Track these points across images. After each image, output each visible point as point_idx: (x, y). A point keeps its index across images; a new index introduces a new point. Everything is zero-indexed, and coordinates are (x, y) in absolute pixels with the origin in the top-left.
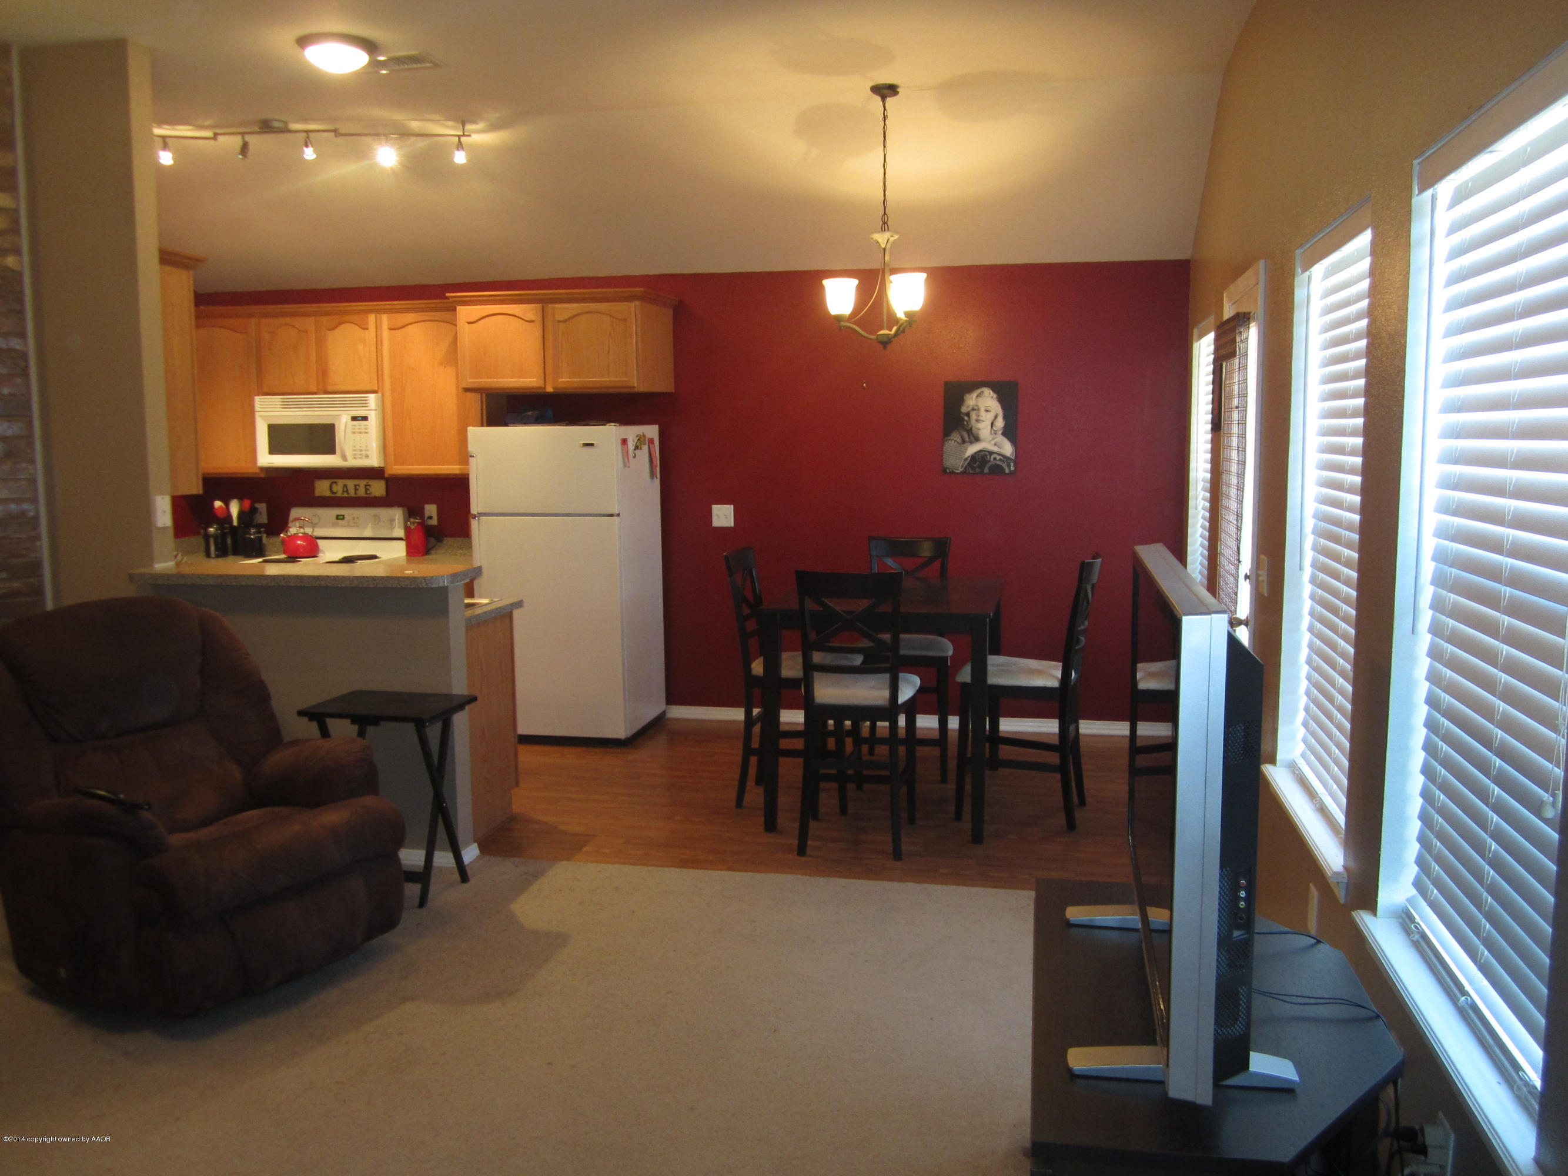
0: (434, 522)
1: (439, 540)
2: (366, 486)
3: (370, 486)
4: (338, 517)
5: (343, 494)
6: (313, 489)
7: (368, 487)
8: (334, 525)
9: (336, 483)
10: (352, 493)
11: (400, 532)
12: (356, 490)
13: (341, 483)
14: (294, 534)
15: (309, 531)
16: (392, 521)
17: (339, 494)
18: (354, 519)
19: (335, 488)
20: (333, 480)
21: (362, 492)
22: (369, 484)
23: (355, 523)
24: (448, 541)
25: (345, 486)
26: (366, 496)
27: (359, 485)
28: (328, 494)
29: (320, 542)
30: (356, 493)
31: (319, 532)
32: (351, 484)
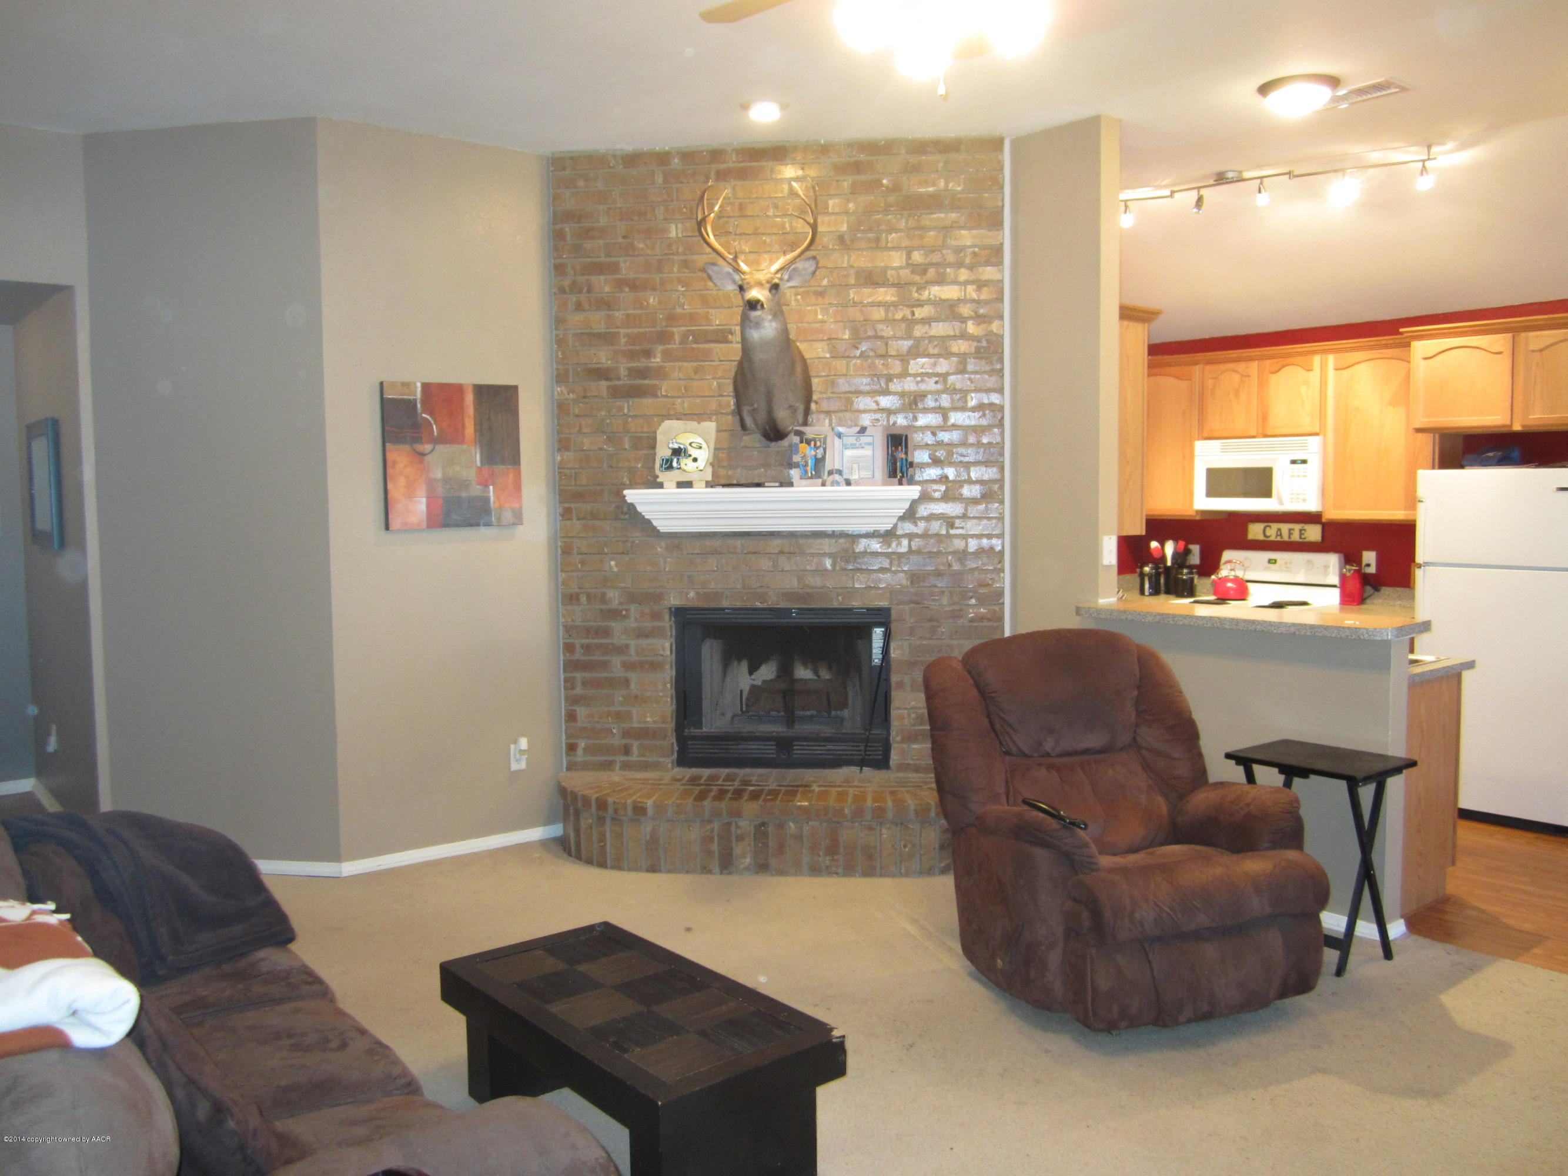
0: (1372, 570)
1: (1376, 588)
2: (1301, 531)
3: (1305, 530)
4: (1270, 561)
5: (1276, 537)
6: (1246, 532)
7: (1303, 532)
8: (1266, 569)
9: (1270, 527)
10: (1286, 538)
11: (1335, 580)
12: (1290, 534)
13: (1275, 526)
14: (1226, 576)
15: (1240, 574)
16: (1326, 567)
17: (1273, 538)
18: (1286, 563)
19: (1268, 532)
20: (1266, 524)
21: (1295, 537)
22: (1305, 528)
23: (1287, 567)
24: (1386, 591)
25: (1279, 530)
26: (1301, 540)
27: (1293, 529)
28: (1261, 537)
29: (1249, 585)
30: (1290, 537)
31: (1248, 576)
32: (1285, 527)
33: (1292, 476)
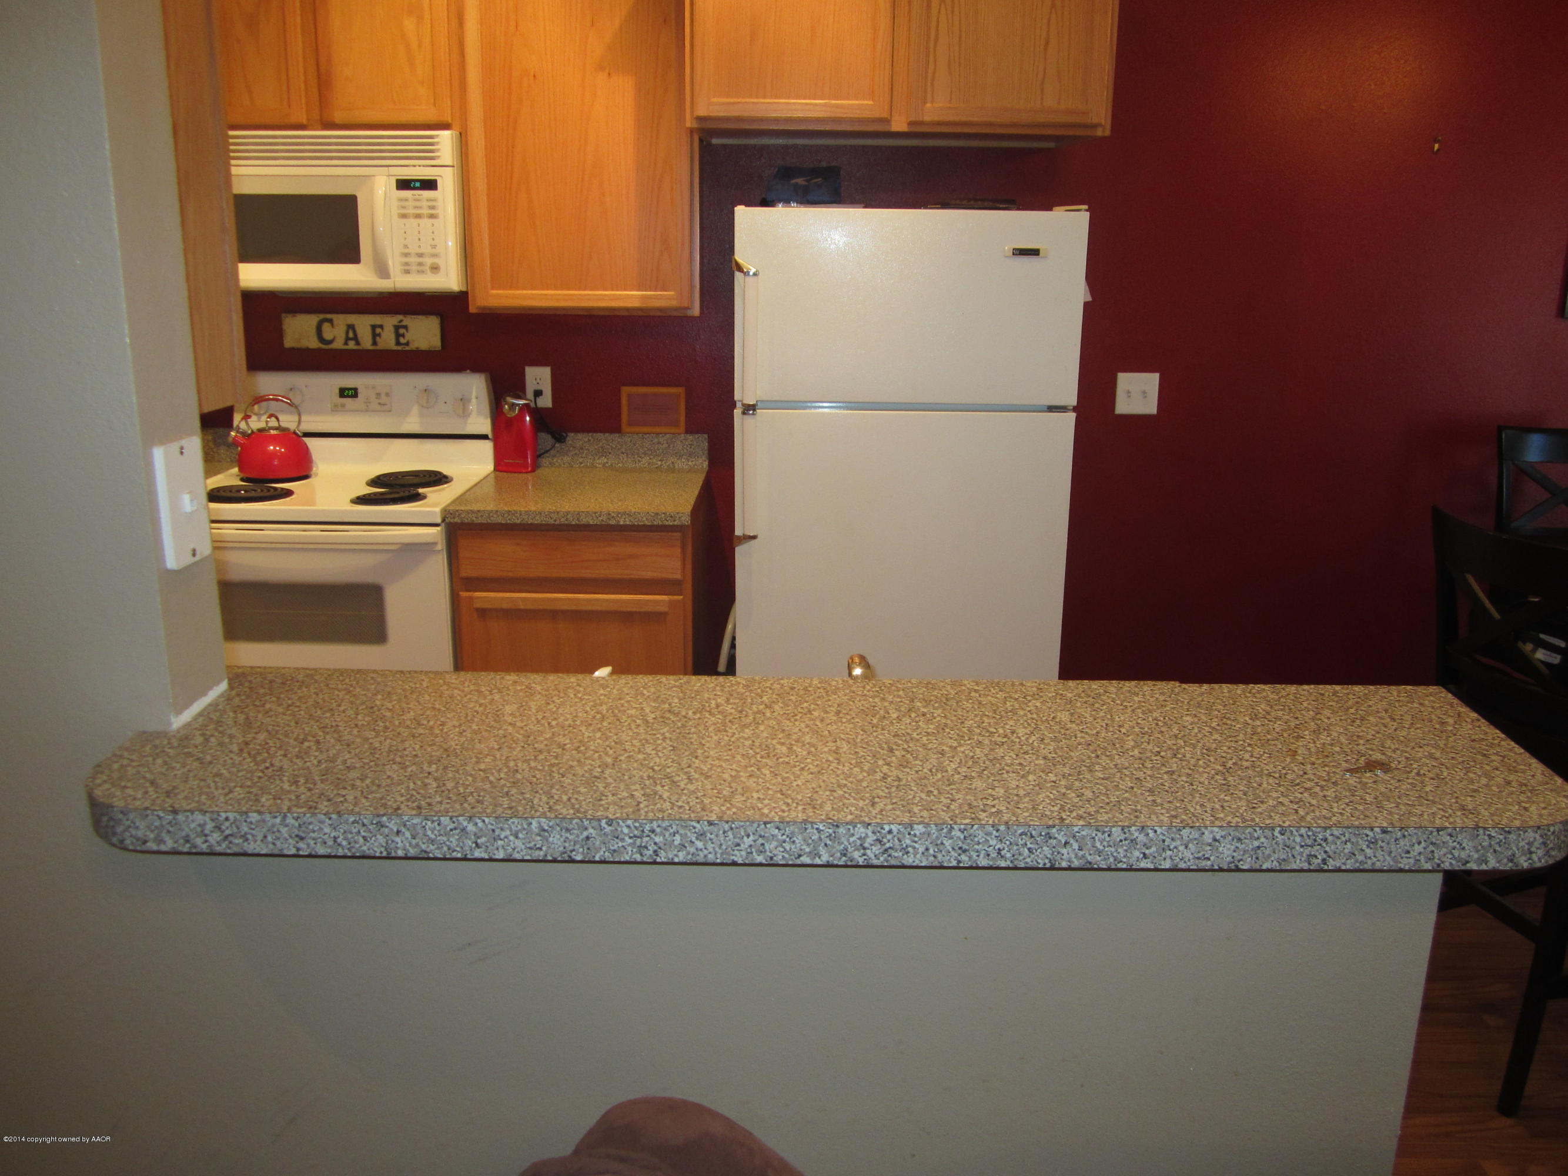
0: (546, 401)
1: (559, 438)
2: (397, 328)
3: (406, 327)
4: (343, 393)
5: (346, 344)
6: (280, 334)
7: (402, 331)
8: (336, 409)
9: (330, 321)
10: (367, 343)
11: (484, 425)
12: (375, 335)
13: (341, 321)
14: (260, 430)
15: (288, 421)
16: (464, 401)
17: (338, 344)
18: (378, 395)
19: (328, 333)
20: (322, 316)
21: (387, 340)
22: (404, 323)
23: (383, 406)
24: (577, 440)
25: (351, 327)
26: (400, 348)
27: (381, 327)
28: (313, 343)
29: (312, 443)
30: (375, 343)
31: (310, 423)
32: (363, 323)
33: (404, 216)
